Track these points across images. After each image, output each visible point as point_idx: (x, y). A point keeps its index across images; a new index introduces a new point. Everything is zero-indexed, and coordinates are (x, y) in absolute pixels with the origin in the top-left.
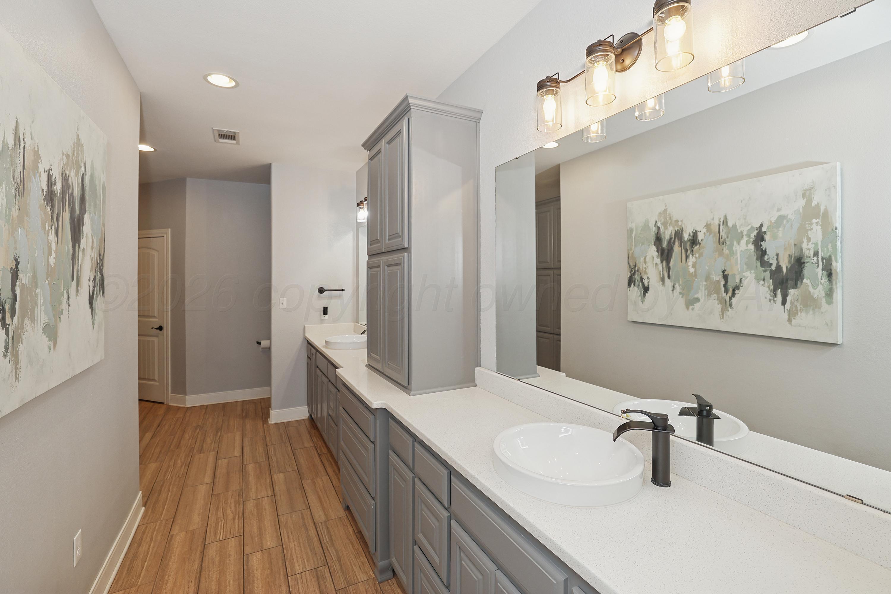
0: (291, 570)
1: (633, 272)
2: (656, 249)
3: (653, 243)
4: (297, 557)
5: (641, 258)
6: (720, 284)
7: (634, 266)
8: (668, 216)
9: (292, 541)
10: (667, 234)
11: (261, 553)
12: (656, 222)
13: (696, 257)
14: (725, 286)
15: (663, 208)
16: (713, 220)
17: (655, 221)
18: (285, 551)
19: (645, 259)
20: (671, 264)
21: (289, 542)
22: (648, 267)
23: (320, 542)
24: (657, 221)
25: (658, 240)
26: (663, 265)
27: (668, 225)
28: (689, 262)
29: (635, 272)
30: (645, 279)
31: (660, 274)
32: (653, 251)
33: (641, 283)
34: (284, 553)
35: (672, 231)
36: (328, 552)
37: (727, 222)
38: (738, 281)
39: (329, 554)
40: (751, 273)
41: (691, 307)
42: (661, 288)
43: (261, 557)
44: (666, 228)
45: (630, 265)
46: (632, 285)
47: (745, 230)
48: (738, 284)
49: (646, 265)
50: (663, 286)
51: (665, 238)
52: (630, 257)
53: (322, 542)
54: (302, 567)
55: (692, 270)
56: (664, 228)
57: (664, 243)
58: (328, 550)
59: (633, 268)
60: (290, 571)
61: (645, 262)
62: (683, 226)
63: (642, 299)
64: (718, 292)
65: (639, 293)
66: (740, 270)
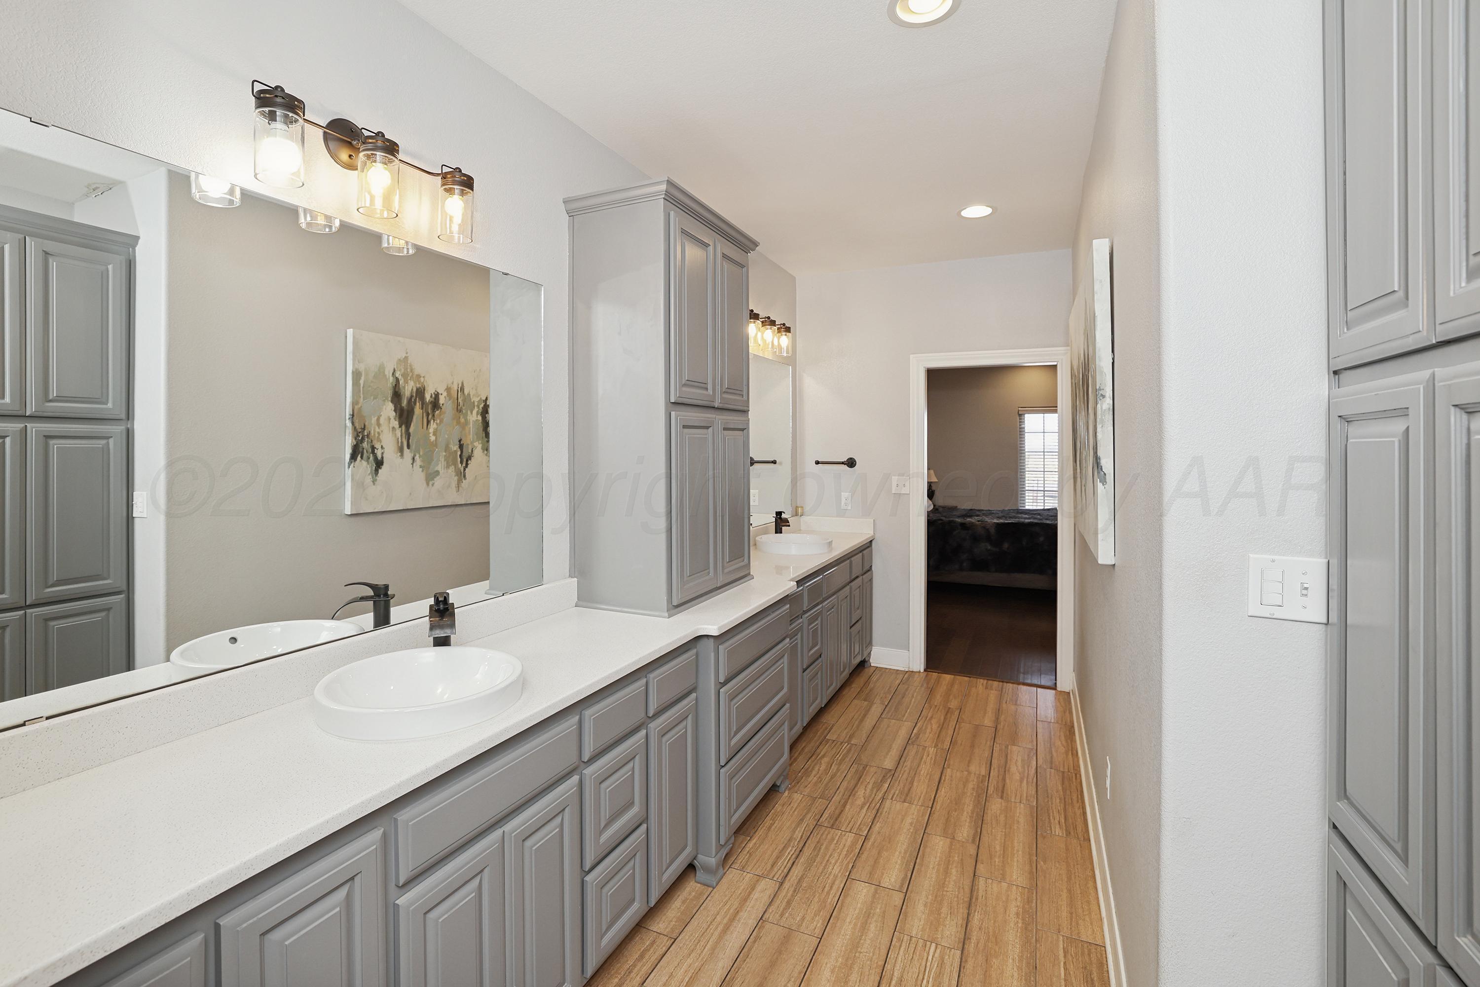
0: (858, 841)
1: (360, 438)
2: (393, 408)
3: (390, 399)
4: (842, 851)
5: (373, 419)
6: (457, 453)
7: (361, 428)
8: (409, 367)
9: (832, 877)
10: (407, 390)
11: (881, 882)
12: (394, 370)
13: (437, 423)
14: (461, 456)
15: (404, 355)
16: (453, 383)
17: (393, 368)
18: (850, 867)
19: (378, 420)
20: (411, 430)
21: (836, 877)
22: (382, 431)
23: (801, 853)
24: (396, 369)
25: (396, 396)
26: (402, 430)
27: (409, 378)
28: (430, 428)
29: (363, 438)
30: (377, 449)
31: (398, 443)
32: (389, 410)
33: (371, 455)
34: (853, 866)
35: (413, 387)
36: (804, 835)
37: (463, 389)
38: (470, 451)
39: (805, 833)
40: (479, 443)
41: (431, 483)
42: (399, 460)
43: (884, 877)
44: (406, 382)
45: (355, 428)
46: (359, 458)
47: (476, 400)
48: (470, 454)
49: (379, 428)
50: (401, 458)
51: (405, 396)
52: (355, 415)
53: (798, 850)
54: (845, 837)
55: (433, 438)
56: (404, 381)
57: (404, 402)
58: (801, 838)
59: (359, 433)
60: (860, 840)
61: (379, 425)
62: (425, 384)
63: (373, 478)
64: (455, 464)
65: (369, 469)
66: (472, 440)
